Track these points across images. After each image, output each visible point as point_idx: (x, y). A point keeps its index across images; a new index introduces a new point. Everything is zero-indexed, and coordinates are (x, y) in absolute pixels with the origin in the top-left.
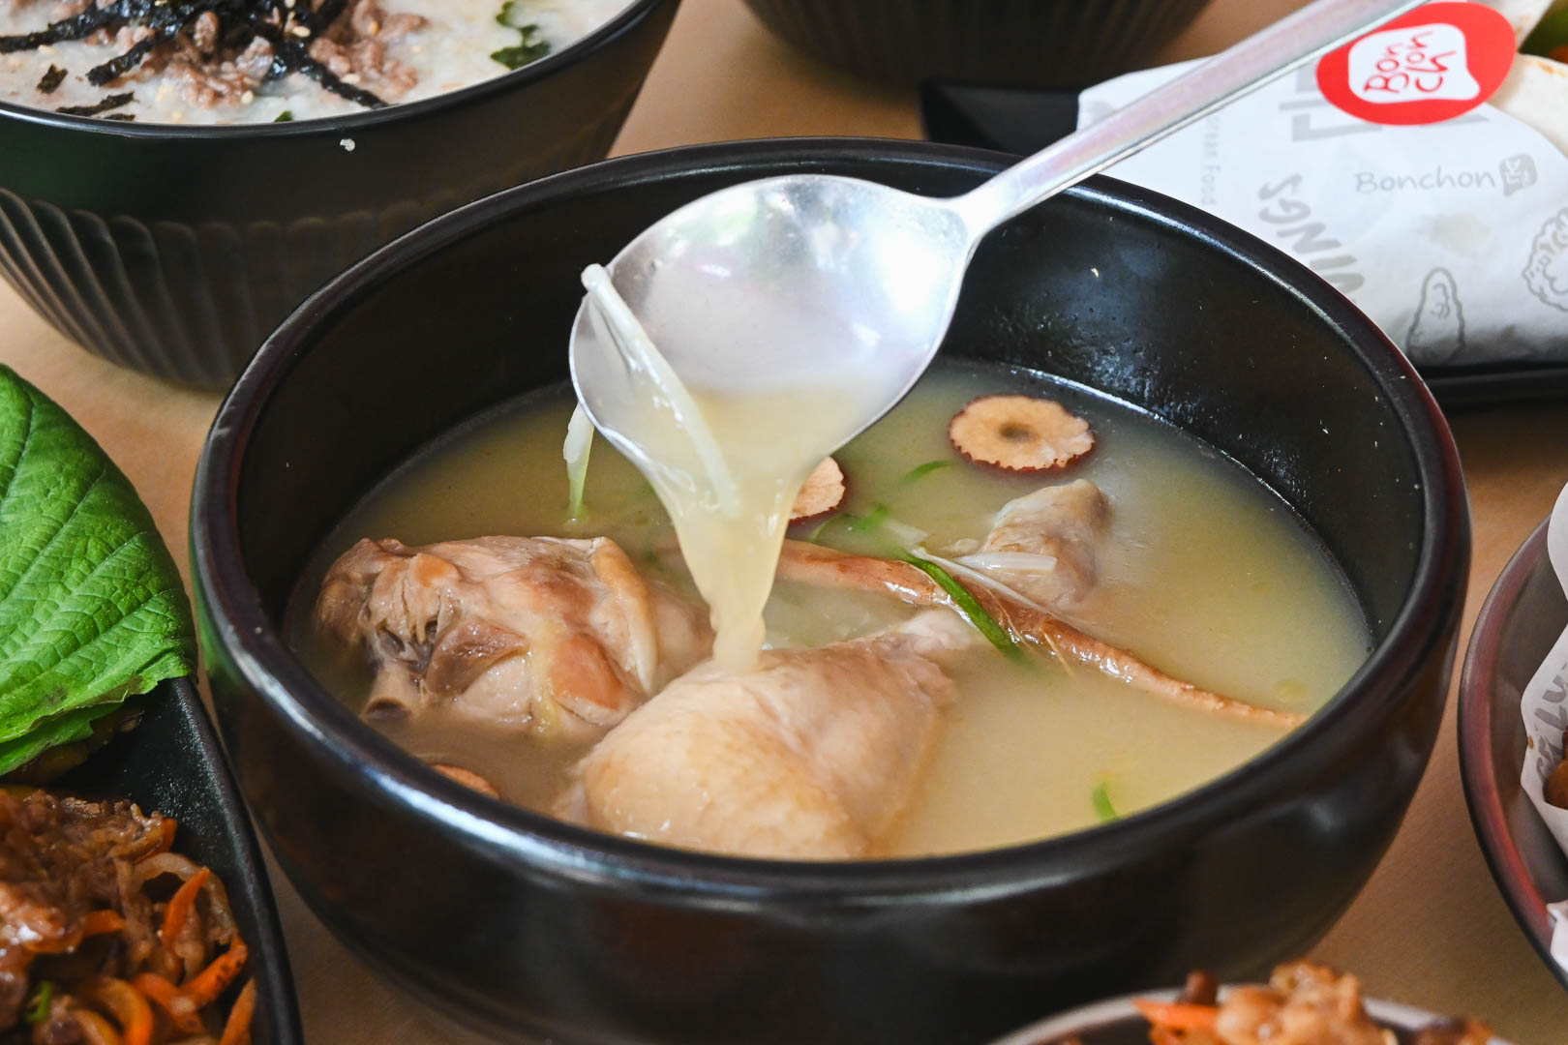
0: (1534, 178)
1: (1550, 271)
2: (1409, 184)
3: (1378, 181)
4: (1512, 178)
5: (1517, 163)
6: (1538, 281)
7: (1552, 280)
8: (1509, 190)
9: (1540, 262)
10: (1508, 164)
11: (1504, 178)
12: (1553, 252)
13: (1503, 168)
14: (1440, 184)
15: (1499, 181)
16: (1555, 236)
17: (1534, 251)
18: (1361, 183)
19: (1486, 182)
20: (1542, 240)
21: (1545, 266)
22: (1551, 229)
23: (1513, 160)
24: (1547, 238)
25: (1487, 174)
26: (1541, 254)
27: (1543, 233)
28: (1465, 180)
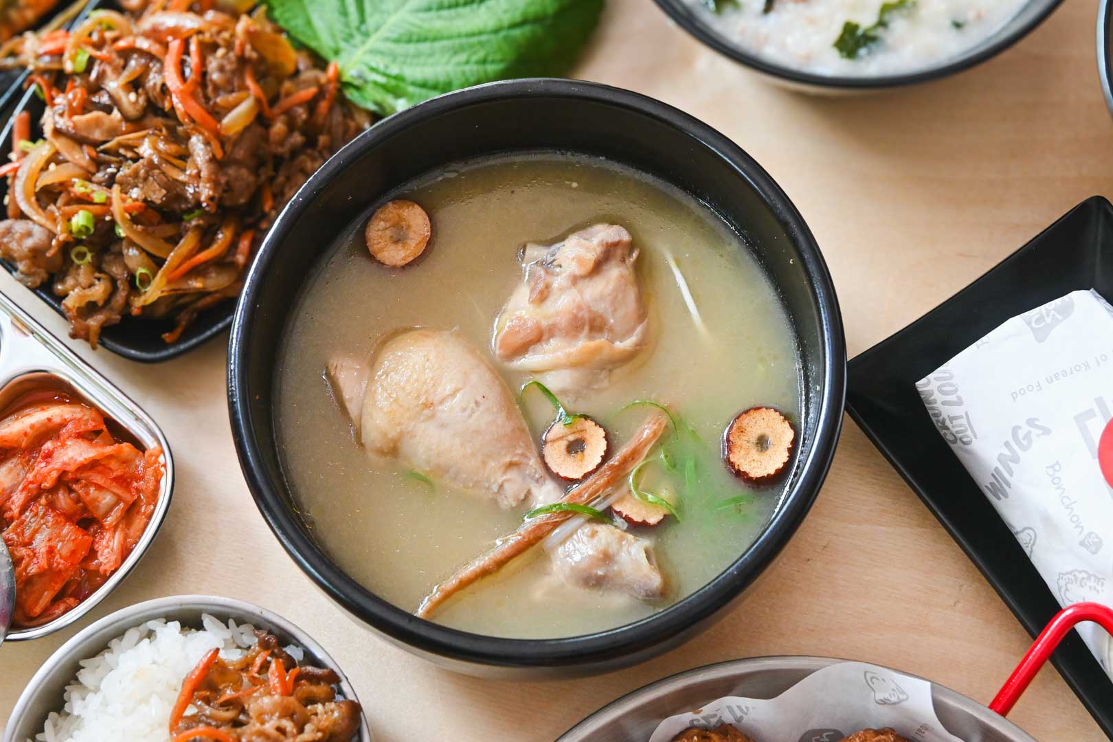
0: (1094, 553)
1: (1069, 586)
2: (1061, 491)
3: (1057, 474)
4: (1088, 542)
5: (1096, 540)
6: (1062, 583)
7: (1067, 590)
8: (1082, 544)
9: (1069, 579)
10: (1093, 536)
11: (1086, 538)
12: (1076, 583)
13: (1090, 534)
14: (1067, 507)
15: (1083, 536)
16: (1083, 579)
17: (1070, 573)
18: (1052, 467)
19: (1079, 530)
20: (1077, 573)
21: (1069, 583)
22: (1085, 575)
23: (1097, 537)
24: (1080, 576)
25: (1083, 528)
26: (1071, 577)
27: (1080, 572)
28: (1075, 519)
